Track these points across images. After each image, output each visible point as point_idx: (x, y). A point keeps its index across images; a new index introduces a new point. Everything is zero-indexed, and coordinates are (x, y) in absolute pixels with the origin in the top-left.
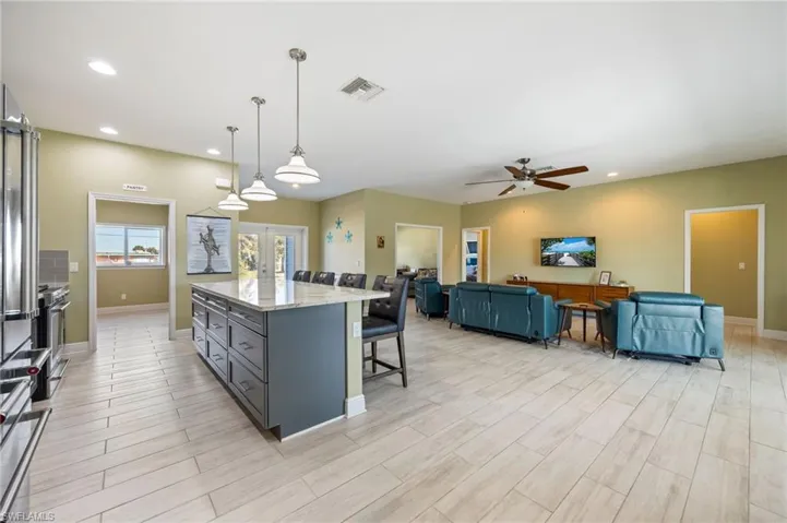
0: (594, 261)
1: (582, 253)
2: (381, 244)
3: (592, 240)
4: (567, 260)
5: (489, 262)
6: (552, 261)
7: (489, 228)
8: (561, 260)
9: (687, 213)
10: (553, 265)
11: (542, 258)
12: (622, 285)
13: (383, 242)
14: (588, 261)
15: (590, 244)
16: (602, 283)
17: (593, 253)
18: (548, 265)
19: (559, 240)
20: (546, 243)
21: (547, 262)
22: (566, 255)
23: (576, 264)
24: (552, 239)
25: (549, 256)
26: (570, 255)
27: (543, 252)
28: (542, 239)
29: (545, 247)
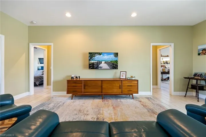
0: (117, 66)
1: (111, 62)
3: (116, 55)
4: (103, 65)
5: (52, 68)
6: (95, 66)
7: (52, 44)
8: (101, 65)
9: (151, 45)
10: (96, 69)
11: (89, 65)
12: (133, 79)
14: (114, 66)
16: (121, 77)
17: (116, 61)
18: (93, 68)
19: (100, 54)
20: (92, 55)
21: (93, 66)
22: (103, 62)
23: (108, 68)
24: (96, 53)
25: (93, 63)
26: (105, 63)
27: (90, 60)
28: (89, 53)
29: (91, 58)
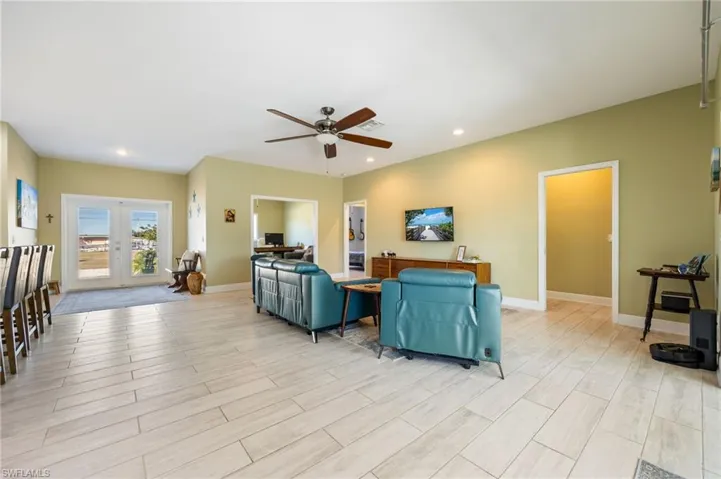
0: (452, 234)
1: (441, 226)
2: (231, 217)
3: (449, 211)
4: (428, 234)
6: (415, 235)
7: (365, 201)
8: (424, 234)
9: (541, 176)
10: (416, 240)
11: (407, 233)
12: (474, 261)
13: (233, 216)
14: (446, 234)
15: (447, 215)
16: (459, 259)
17: (451, 225)
18: (412, 240)
19: (421, 212)
20: (409, 215)
21: (412, 236)
22: (427, 227)
23: (436, 238)
24: (415, 211)
25: (413, 229)
26: (431, 229)
27: (407, 225)
28: (406, 212)
29: (409, 220)
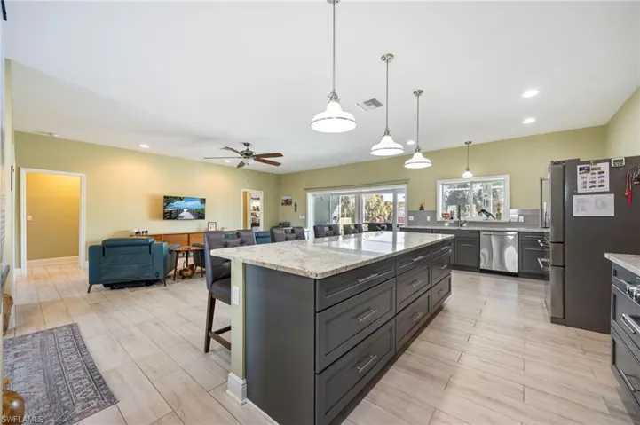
0: (204, 215)
1: (196, 210)
3: (203, 201)
4: (185, 214)
6: (173, 215)
8: (181, 215)
10: (174, 219)
11: (164, 213)
14: (200, 215)
15: (201, 203)
16: (209, 229)
17: (203, 210)
18: (170, 218)
19: (181, 199)
20: (168, 200)
21: (169, 216)
22: (185, 210)
23: (192, 217)
24: (175, 198)
25: (171, 211)
26: (188, 211)
27: (165, 207)
28: (165, 197)
29: (168, 204)
